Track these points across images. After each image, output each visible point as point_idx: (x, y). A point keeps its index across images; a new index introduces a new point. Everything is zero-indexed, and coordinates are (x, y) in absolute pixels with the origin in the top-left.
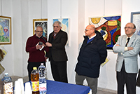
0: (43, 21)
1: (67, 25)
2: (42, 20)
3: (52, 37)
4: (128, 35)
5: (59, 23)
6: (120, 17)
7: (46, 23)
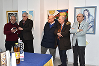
0: (14, 13)
1: (33, 15)
2: (13, 11)
3: (22, 24)
4: (79, 22)
5: (27, 13)
6: (67, 10)
7: (16, 14)
